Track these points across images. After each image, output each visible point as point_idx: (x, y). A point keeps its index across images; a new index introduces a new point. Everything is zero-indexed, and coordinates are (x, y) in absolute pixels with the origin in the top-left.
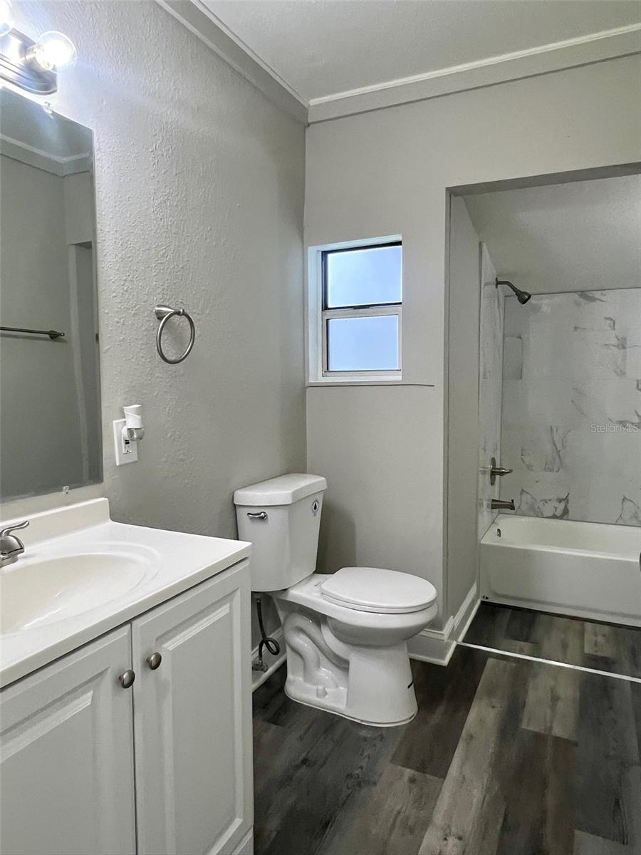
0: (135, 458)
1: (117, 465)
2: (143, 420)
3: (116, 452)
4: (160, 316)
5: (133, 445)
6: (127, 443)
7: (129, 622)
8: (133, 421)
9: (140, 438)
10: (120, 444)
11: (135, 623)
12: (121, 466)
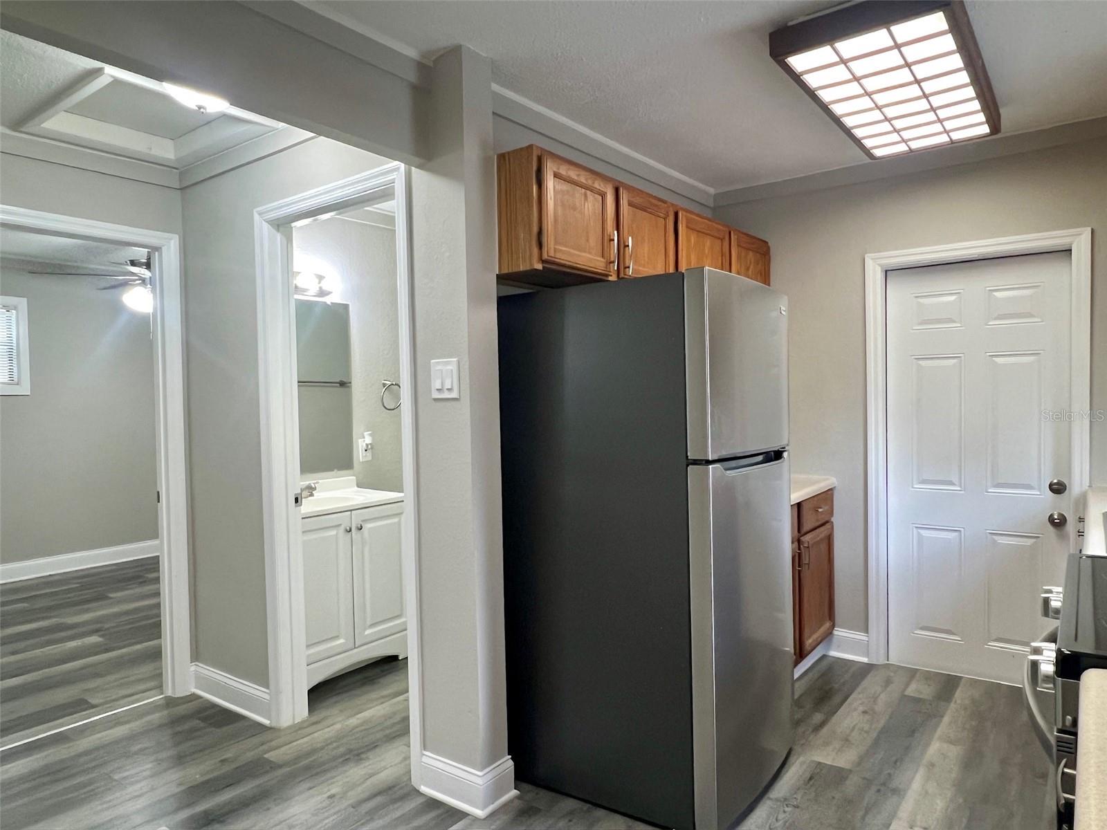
0: (370, 458)
1: (361, 460)
2: (373, 440)
3: (360, 453)
4: (384, 385)
5: (369, 452)
6: (366, 450)
7: (351, 510)
8: (368, 440)
9: (372, 448)
10: (362, 450)
11: (353, 512)
12: (363, 462)
